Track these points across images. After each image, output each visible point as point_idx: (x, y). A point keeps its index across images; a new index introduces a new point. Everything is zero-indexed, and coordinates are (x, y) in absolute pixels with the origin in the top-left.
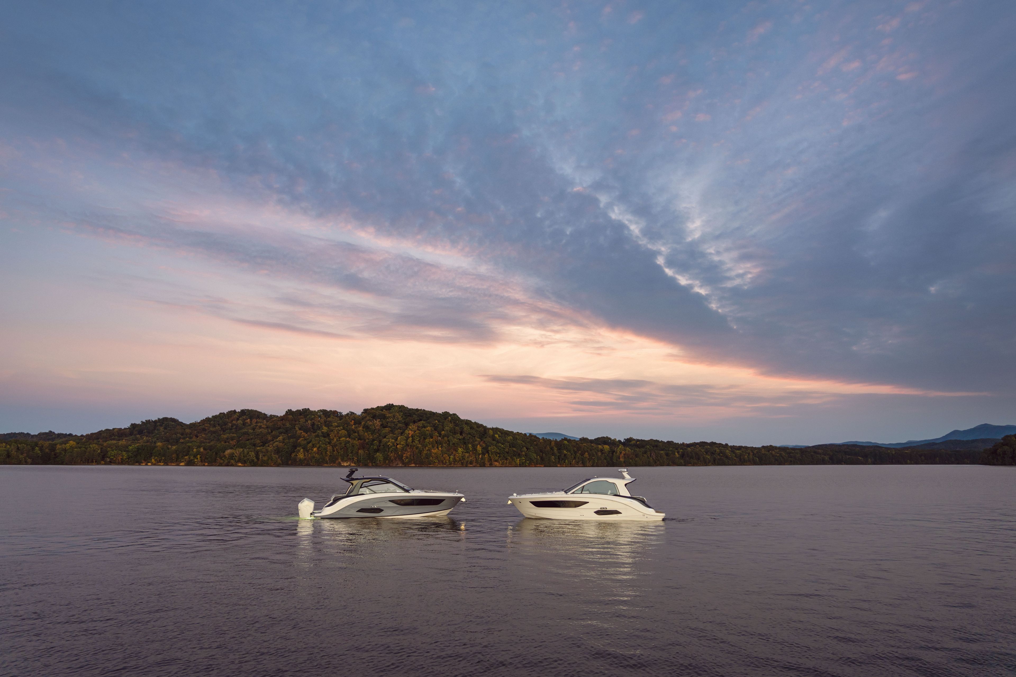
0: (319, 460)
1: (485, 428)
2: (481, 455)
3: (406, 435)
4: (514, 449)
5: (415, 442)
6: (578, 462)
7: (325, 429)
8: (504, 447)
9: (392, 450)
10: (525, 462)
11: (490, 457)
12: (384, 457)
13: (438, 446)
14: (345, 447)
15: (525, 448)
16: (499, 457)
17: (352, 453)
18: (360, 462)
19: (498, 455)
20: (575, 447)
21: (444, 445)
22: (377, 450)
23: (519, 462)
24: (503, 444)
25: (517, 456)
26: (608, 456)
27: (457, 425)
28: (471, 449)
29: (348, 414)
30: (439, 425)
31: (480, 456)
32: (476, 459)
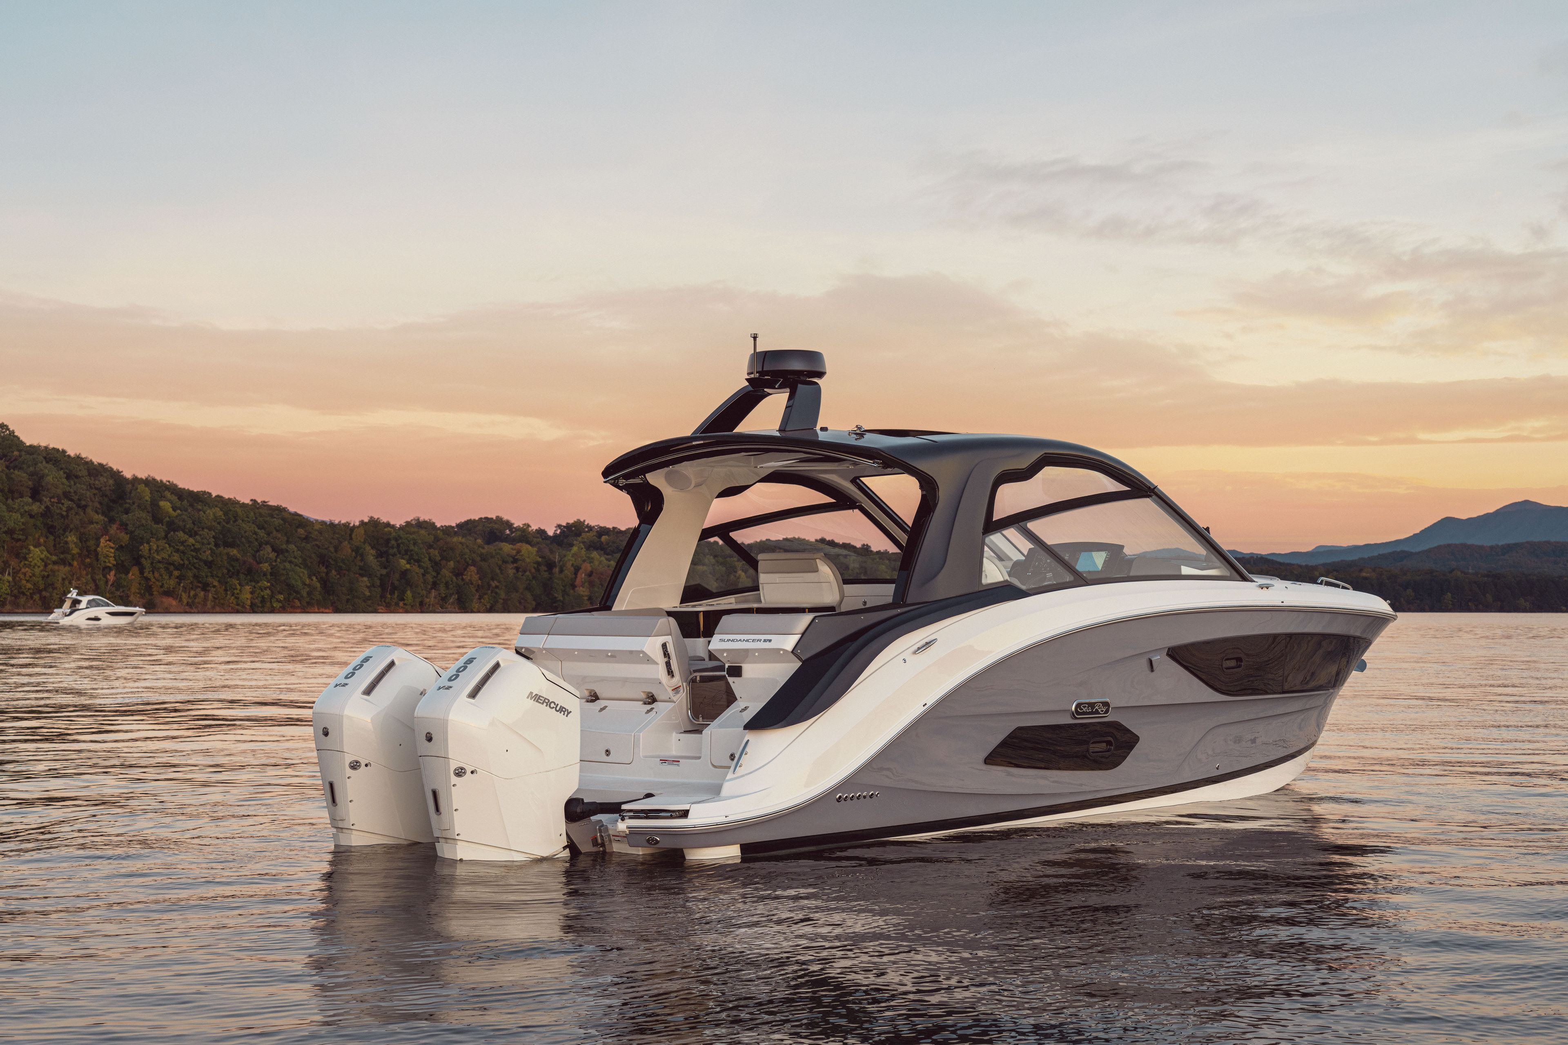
2: (113, 573)
4: (234, 552)
6: (444, 599)
8: (198, 546)
10: (272, 596)
11: (147, 579)
15: (269, 549)
16: (180, 578)
19: (176, 573)
20: (430, 546)
23: (249, 596)
24: (192, 534)
25: (242, 576)
26: (534, 578)
31: (111, 577)
32: (96, 585)
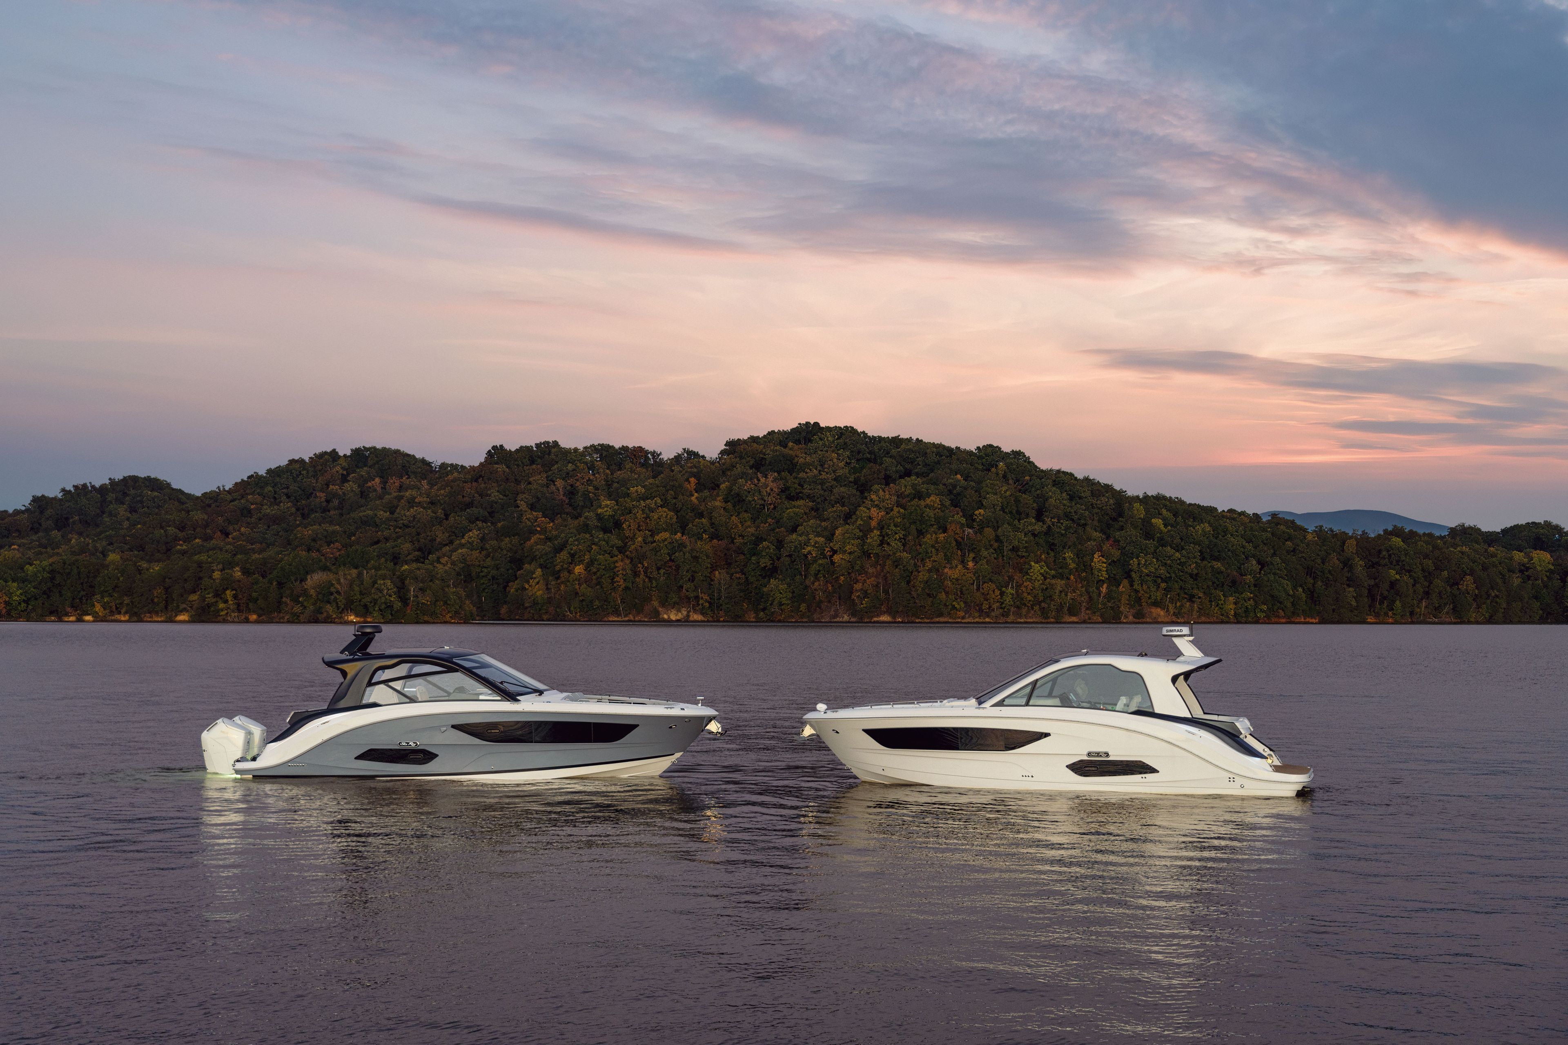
0: (591, 602)
1: (1119, 497)
2: (1105, 586)
3: (859, 522)
4: (1218, 565)
5: (888, 544)
6: (1438, 609)
7: (607, 507)
8: (1183, 560)
9: (819, 571)
10: (1256, 606)
11: (1137, 591)
12: (793, 592)
13: (963, 555)
14: (671, 560)
15: (1254, 562)
16: (1167, 590)
17: (692, 579)
18: (719, 607)
19: (1163, 585)
20: (1426, 556)
21: (985, 553)
22: (771, 572)
23: (1232, 606)
24: (1179, 548)
26: (1546, 586)
27: (1025, 488)
28: (1073, 566)
29: (678, 458)
30: (965, 489)
31: (1104, 589)
32: (1090, 597)
